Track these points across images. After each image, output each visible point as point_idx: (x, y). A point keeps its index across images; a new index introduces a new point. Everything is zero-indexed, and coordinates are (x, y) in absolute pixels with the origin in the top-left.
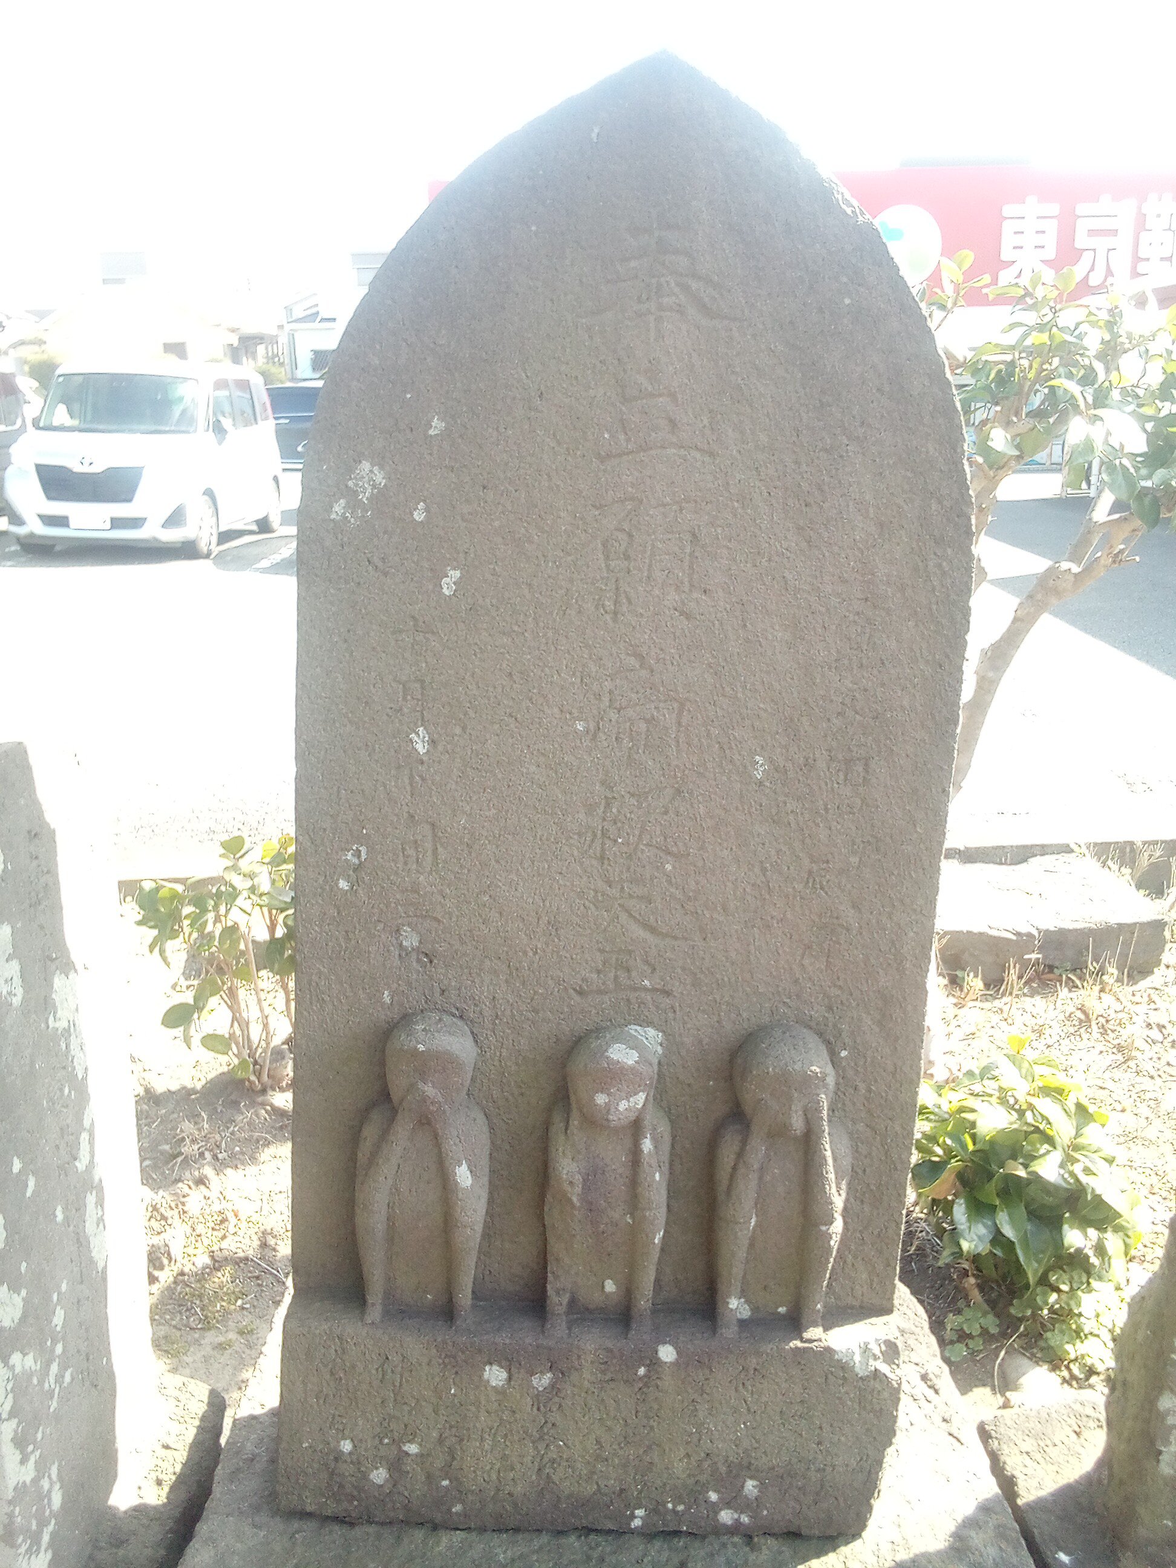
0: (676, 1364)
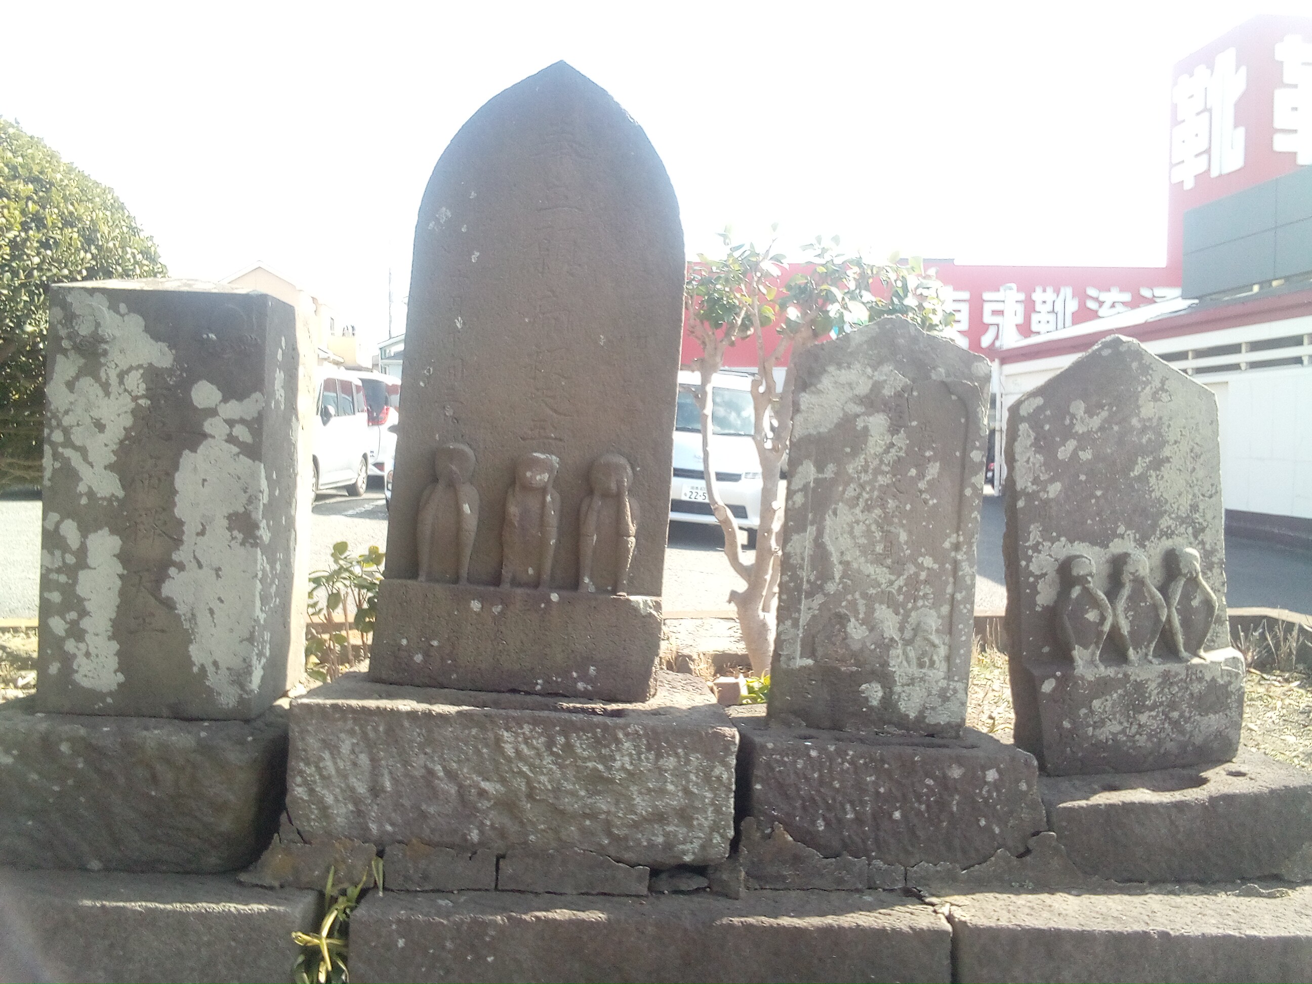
0: (558, 603)
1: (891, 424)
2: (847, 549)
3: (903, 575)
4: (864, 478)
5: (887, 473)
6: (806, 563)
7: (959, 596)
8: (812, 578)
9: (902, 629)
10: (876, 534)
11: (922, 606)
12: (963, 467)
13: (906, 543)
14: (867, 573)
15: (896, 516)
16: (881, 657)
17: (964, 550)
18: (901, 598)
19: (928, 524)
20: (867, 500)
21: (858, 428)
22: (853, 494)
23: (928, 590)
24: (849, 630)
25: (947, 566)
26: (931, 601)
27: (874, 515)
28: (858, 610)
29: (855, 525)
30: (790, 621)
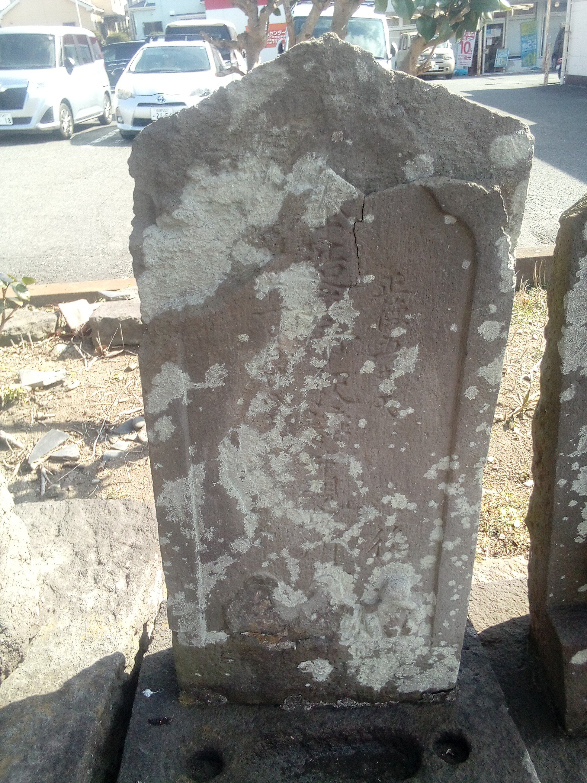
1: (323, 282)
2: (262, 492)
3: (358, 522)
4: (280, 381)
5: (323, 371)
6: (194, 519)
7: (449, 545)
8: (209, 536)
9: (358, 590)
10: (310, 467)
11: (389, 562)
12: (463, 351)
13: (361, 477)
14: (298, 522)
15: (342, 439)
16: (327, 628)
17: (461, 480)
18: (356, 552)
19: (399, 446)
20: (288, 418)
21: (260, 296)
22: (263, 409)
23: (399, 538)
24: (276, 597)
25: (432, 503)
26: (405, 553)
27: (302, 439)
28: (288, 572)
29: (272, 457)
30: (183, 594)
